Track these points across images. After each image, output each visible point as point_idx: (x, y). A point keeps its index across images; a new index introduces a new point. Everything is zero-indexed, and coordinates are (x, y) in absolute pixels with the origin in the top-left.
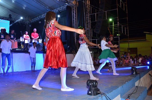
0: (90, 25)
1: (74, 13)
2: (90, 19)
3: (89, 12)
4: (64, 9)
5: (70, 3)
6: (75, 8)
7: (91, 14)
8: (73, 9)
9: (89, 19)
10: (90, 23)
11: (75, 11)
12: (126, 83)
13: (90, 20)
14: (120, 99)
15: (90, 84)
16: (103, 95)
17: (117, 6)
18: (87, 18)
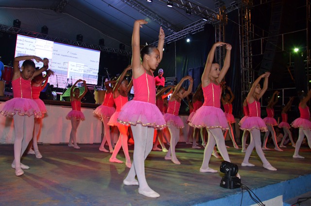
0: (250, 62)
1: (220, 38)
2: (251, 49)
3: (249, 34)
4: (200, 30)
5: (212, 17)
6: (222, 28)
7: (252, 39)
8: (218, 30)
9: (249, 49)
10: (250, 58)
11: (222, 33)
12: (300, 177)
13: (251, 52)
14: (283, 203)
15: (227, 170)
16: (246, 190)
17: (307, 22)
18: (245, 48)
